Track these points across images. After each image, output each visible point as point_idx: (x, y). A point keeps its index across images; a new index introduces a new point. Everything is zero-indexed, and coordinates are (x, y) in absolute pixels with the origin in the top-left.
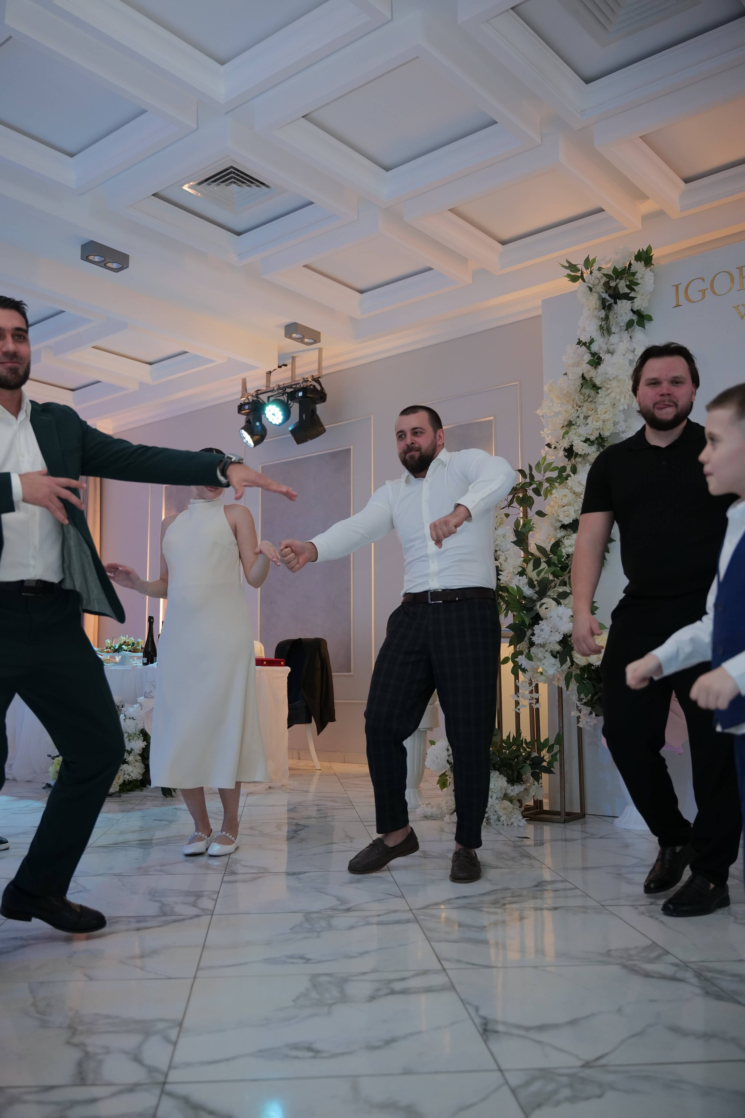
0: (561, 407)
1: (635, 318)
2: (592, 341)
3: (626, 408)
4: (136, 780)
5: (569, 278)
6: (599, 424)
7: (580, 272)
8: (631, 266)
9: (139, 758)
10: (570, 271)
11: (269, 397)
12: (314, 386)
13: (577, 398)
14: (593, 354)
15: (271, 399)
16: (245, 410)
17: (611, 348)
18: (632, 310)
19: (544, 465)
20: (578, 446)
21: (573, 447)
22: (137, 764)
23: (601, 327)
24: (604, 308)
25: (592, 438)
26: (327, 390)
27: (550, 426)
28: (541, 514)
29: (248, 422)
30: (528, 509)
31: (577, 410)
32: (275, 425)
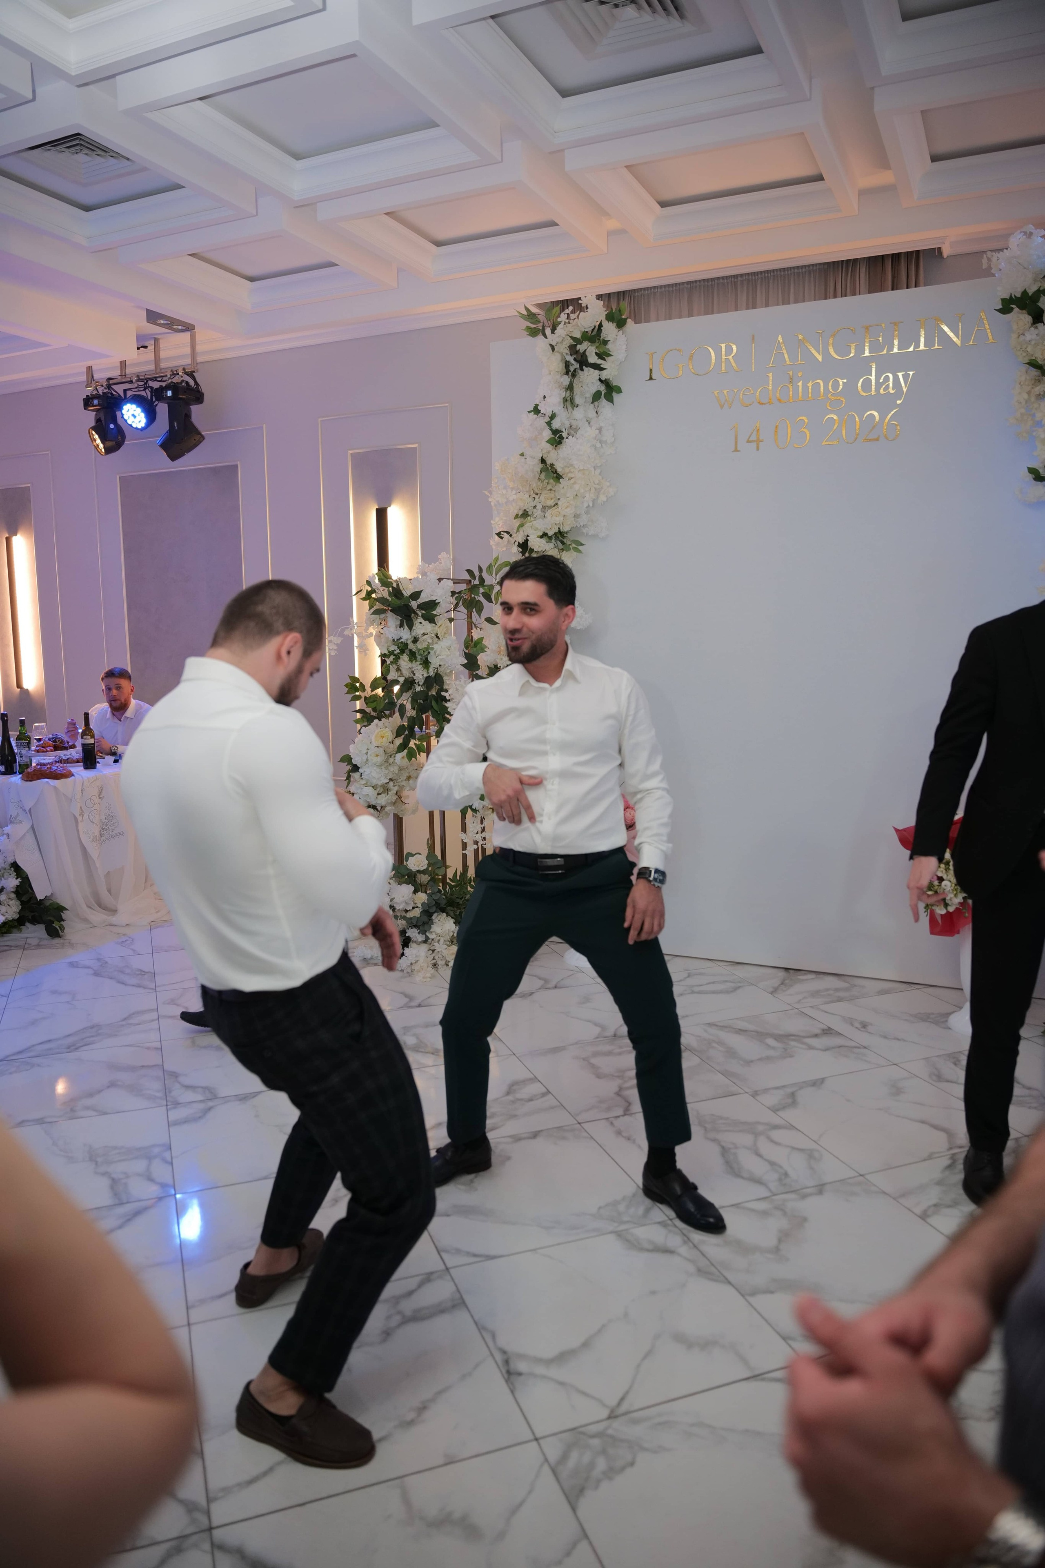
0: (516, 494)
1: (603, 388)
2: (553, 417)
3: (591, 505)
4: (13, 920)
5: (528, 332)
6: (559, 519)
7: (541, 324)
8: (602, 328)
9: (13, 896)
10: (531, 323)
11: (125, 391)
12: (187, 383)
13: (534, 485)
14: (555, 432)
15: (129, 393)
16: (93, 406)
17: (574, 424)
18: (600, 380)
19: (496, 567)
20: (534, 541)
21: (529, 542)
22: (12, 903)
23: (565, 400)
24: (567, 373)
25: (550, 533)
26: (204, 389)
27: (502, 514)
28: (490, 620)
29: (98, 421)
30: (475, 614)
31: (535, 498)
32: (137, 428)
